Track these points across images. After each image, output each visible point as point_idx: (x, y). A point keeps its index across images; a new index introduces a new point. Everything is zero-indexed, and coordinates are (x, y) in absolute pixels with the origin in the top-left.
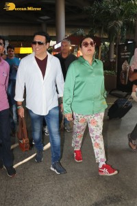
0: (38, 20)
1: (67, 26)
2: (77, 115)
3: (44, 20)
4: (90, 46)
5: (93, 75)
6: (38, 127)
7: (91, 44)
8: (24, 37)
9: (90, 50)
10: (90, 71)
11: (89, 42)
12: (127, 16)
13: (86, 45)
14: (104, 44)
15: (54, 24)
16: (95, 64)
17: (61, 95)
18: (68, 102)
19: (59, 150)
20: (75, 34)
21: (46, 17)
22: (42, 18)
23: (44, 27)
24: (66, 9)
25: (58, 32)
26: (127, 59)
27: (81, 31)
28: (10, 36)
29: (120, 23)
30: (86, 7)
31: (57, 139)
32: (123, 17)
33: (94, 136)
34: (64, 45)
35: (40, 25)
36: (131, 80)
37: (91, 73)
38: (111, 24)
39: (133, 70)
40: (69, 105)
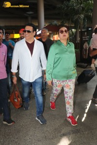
0: (25, 15)
1: (45, 19)
2: (56, 82)
3: (30, 15)
4: (64, 33)
5: (67, 53)
6: (27, 90)
7: (66, 31)
8: (16, 26)
9: (65, 36)
10: (66, 50)
11: (64, 30)
12: (87, 11)
13: (62, 32)
14: (72, 31)
15: (36, 17)
16: (69, 45)
17: (44, 68)
18: (49, 72)
19: (41, 107)
20: (51, 24)
21: (31, 13)
22: (28, 13)
23: (30, 19)
24: (45, 7)
25: (39, 23)
26: (87, 41)
27: (55, 22)
28: (6, 26)
29: (82, 16)
30: (59, 6)
31: (40, 99)
32: (84, 12)
33: (68, 96)
34: (43, 32)
35: (26, 18)
36: (91, 56)
37: (66, 51)
38: (76, 17)
39: (92, 49)
40: (50, 74)
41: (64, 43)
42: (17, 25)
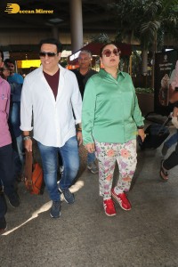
0: (48, 24)
2: (103, 146)
4: (113, 55)
5: (119, 91)
7: (115, 52)
8: (30, 46)
9: (114, 60)
11: (112, 50)
12: (167, 14)
13: (108, 53)
14: (135, 53)
15: (68, 29)
18: (88, 129)
20: (97, 41)
21: (57, 20)
22: (52, 20)
23: (55, 31)
24: (83, 8)
25: (73, 39)
27: (105, 37)
28: (11, 46)
29: (158, 24)
30: (111, 5)
32: (161, 17)
35: (49, 30)
37: (117, 89)
38: (145, 26)
39: (174, 88)
40: (89, 132)
41: (112, 73)
42: (32, 43)
